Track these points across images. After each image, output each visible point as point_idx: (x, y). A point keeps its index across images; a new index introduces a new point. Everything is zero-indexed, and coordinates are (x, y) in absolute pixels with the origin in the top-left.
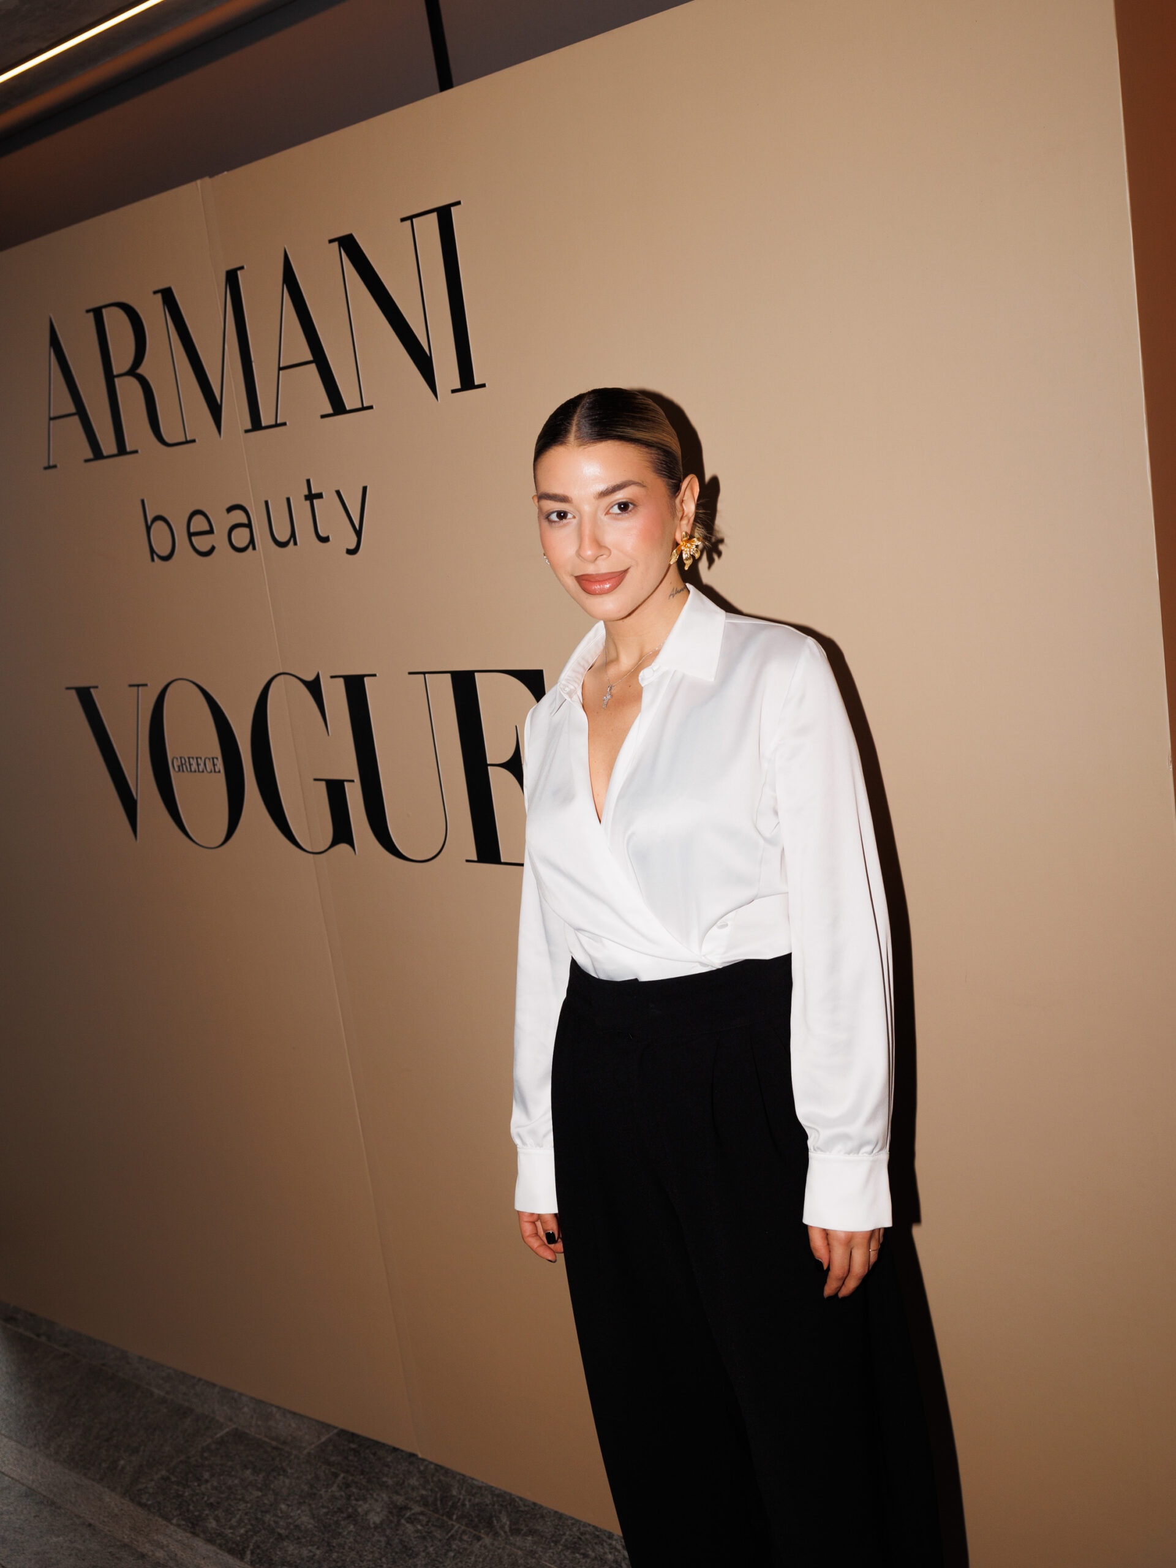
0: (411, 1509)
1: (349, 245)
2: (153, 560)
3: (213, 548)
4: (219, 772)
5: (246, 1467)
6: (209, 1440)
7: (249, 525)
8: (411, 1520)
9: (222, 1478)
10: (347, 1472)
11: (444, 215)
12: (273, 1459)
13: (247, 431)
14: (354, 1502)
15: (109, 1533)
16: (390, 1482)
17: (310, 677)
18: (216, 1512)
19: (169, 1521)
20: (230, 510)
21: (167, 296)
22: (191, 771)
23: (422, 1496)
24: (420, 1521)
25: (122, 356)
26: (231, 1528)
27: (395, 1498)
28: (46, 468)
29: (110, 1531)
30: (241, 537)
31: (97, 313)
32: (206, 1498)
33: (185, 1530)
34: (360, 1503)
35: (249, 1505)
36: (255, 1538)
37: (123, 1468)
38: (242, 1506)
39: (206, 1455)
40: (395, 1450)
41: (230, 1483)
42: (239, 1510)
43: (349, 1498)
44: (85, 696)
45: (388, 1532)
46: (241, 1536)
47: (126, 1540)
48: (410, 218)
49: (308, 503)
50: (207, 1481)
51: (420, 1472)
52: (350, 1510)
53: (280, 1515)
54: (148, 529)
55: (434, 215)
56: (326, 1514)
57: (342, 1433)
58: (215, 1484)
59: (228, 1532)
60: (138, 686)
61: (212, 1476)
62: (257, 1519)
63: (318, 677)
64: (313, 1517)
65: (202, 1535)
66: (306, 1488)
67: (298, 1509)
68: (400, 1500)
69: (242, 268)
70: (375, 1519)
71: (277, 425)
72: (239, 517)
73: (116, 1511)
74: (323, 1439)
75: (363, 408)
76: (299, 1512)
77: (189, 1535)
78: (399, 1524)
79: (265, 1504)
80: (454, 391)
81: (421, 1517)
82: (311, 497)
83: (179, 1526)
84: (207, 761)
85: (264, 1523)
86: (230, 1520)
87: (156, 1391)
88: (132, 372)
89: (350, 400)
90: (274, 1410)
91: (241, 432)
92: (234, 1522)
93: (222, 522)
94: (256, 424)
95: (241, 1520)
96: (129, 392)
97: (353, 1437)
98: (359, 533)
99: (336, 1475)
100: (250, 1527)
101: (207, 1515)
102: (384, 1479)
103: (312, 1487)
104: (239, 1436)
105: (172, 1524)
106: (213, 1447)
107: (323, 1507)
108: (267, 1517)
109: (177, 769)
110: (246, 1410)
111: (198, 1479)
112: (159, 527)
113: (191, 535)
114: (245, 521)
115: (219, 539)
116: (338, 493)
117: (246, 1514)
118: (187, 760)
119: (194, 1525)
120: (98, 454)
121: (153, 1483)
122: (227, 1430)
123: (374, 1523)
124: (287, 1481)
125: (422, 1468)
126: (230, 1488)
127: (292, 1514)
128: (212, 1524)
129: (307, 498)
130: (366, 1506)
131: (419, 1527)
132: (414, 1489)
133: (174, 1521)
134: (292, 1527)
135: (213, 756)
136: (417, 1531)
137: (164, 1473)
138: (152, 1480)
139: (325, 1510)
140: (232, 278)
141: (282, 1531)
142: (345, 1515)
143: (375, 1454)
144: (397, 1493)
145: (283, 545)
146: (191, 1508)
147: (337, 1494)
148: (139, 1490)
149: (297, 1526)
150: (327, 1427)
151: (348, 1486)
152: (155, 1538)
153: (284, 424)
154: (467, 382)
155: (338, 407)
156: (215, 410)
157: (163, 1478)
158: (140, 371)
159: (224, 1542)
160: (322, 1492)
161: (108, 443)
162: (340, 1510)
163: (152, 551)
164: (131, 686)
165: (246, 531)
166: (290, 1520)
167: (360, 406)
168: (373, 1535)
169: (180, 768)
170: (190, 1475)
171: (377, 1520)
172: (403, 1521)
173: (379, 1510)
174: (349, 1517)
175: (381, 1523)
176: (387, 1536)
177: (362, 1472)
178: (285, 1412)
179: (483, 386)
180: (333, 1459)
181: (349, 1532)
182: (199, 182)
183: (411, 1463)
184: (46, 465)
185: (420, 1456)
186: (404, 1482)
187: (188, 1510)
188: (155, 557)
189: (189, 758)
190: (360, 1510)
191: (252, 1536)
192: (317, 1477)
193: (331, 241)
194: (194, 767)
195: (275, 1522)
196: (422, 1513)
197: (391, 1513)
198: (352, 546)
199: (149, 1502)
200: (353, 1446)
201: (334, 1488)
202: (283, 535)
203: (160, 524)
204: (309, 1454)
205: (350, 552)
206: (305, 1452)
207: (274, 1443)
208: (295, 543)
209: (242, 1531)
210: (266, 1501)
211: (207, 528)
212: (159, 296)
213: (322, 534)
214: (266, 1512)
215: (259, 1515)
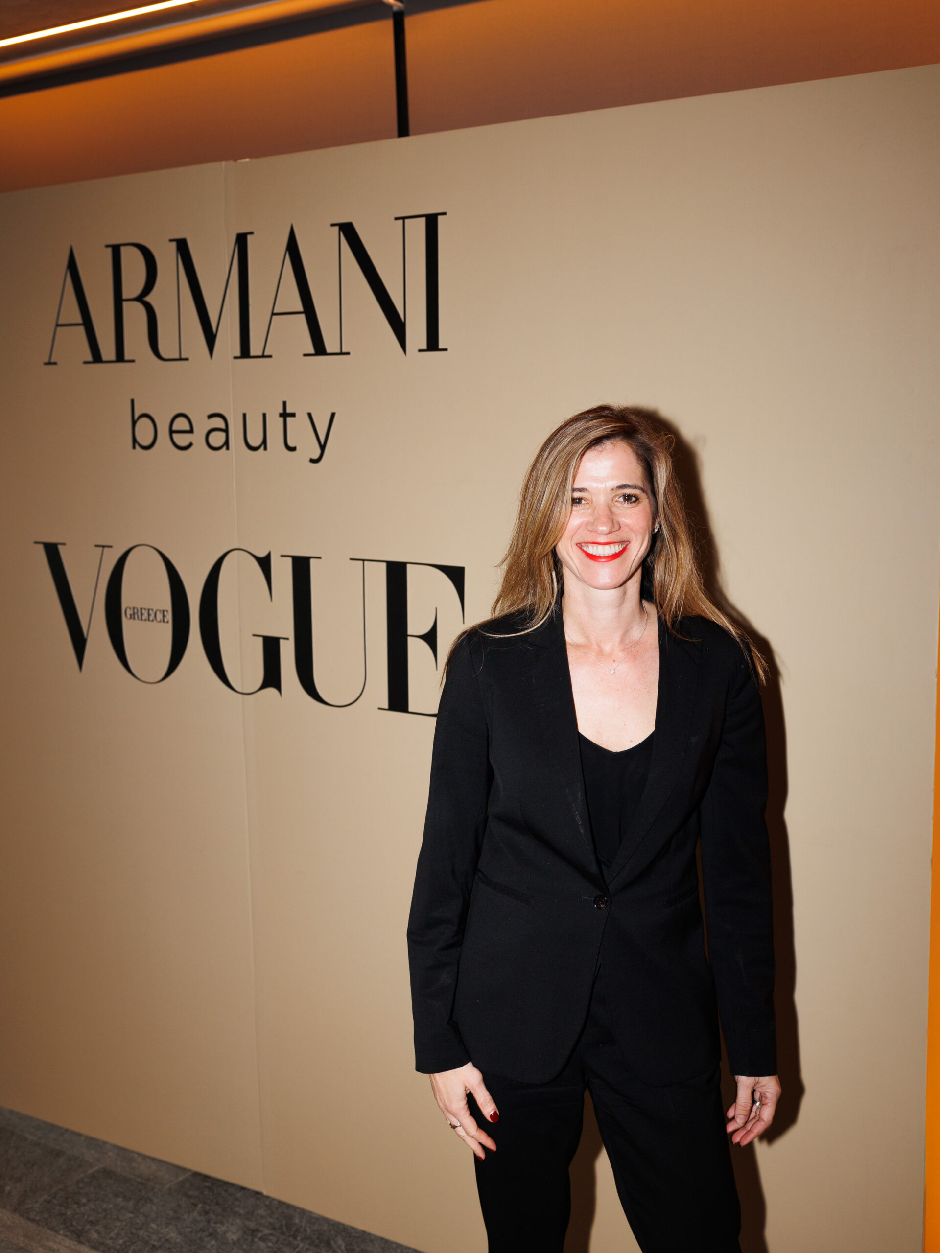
0: (261, 1231)
1: (348, 231)
2: (134, 447)
3: (190, 445)
4: (168, 622)
5: (117, 1196)
6: (82, 1175)
7: (226, 431)
8: (262, 1239)
9: (98, 1203)
10: (204, 1203)
11: (432, 222)
12: (140, 1191)
13: (235, 358)
14: (213, 1225)
15: (5, 1239)
16: (242, 1212)
17: (262, 554)
18: (97, 1227)
19: (57, 1232)
20: (210, 416)
21: (182, 246)
22: (142, 619)
23: (270, 1223)
24: (270, 1241)
25: (133, 283)
26: (111, 1239)
27: (247, 1223)
28: (46, 364)
29: (5, 1237)
30: (217, 439)
31: (116, 250)
32: (86, 1217)
33: (71, 1239)
34: (218, 1225)
35: (124, 1223)
36: (133, 1248)
37: (10, 1193)
38: (118, 1224)
39: (81, 1185)
40: (243, 1189)
41: (105, 1206)
42: (115, 1226)
43: (208, 1221)
44: (52, 552)
45: (245, 1247)
46: (121, 1245)
47: (22, 1245)
48: (404, 218)
49: (282, 419)
50: (84, 1205)
51: (266, 1205)
52: (211, 1230)
53: (152, 1231)
54: (134, 423)
55: (423, 220)
56: (191, 1232)
57: (196, 1174)
58: (93, 1207)
59: (109, 1242)
60: (104, 547)
61: (89, 1201)
62: (132, 1233)
63: (269, 556)
64: (180, 1233)
65: (87, 1243)
66: (171, 1213)
67: (166, 1228)
68: (252, 1225)
69: (252, 233)
70: (232, 1237)
71: (263, 356)
72: (219, 423)
73: (9, 1223)
74: (181, 1178)
75: (341, 353)
76: (167, 1230)
77: (76, 1243)
78: (253, 1242)
79: (137, 1223)
80: (420, 351)
81: (271, 1238)
82: (285, 415)
83: (66, 1236)
84: (158, 613)
85: (138, 1237)
86: (110, 1233)
87: (30, 1137)
88: (140, 299)
89: (331, 345)
90: (136, 1156)
91: (231, 358)
92: (112, 1235)
93: (202, 425)
94: (245, 352)
95: (118, 1235)
96: (135, 315)
97: (205, 1178)
98: (323, 447)
99: (195, 1205)
100: (126, 1239)
101: (89, 1229)
102: (237, 1209)
103: (176, 1212)
104: (108, 1173)
105: (59, 1234)
106: (86, 1180)
107: (187, 1227)
108: (141, 1233)
109: (129, 616)
110: (110, 1154)
111: (77, 1203)
112: (144, 423)
113: (172, 432)
114: (223, 426)
115: (197, 439)
116: (310, 415)
117: (123, 1229)
118: (139, 610)
119: (79, 1236)
120: (97, 357)
121: (38, 1205)
122: (96, 1168)
123: (232, 1239)
124: (154, 1208)
125: (267, 1203)
126: (105, 1210)
127: (162, 1231)
128: (95, 1236)
129: (281, 415)
130: (224, 1228)
131: (270, 1244)
132: (262, 1217)
133: (61, 1232)
134: (163, 1240)
135: (164, 609)
136: (268, 1247)
137: (46, 1197)
138: (37, 1202)
139: (189, 1230)
140: (242, 241)
141: (155, 1243)
142: (207, 1234)
143: (226, 1191)
144: (249, 1220)
145: (255, 449)
146: (74, 1223)
147: (199, 1218)
148: (27, 1209)
149: (167, 1240)
150: (184, 1170)
151: (206, 1213)
152: (47, 1244)
153: (270, 356)
154: (433, 344)
155: (320, 349)
156: (210, 338)
157: (46, 1201)
158: (148, 299)
159: (106, 1249)
160: (186, 1216)
161: (108, 350)
162: (202, 1230)
163: (135, 441)
164: (97, 546)
165: (223, 435)
166: (161, 1236)
167: (339, 351)
168: (233, 1249)
169: (132, 617)
170: (70, 1200)
171: (235, 1238)
172: (256, 1240)
173: (235, 1231)
174: (210, 1235)
175: (239, 1240)
176: (244, 1250)
177: (217, 1204)
178: (145, 1157)
179: (446, 350)
180: (191, 1193)
181: (212, 1246)
182: (224, 163)
183: (258, 1199)
184: (47, 360)
185: (265, 1193)
186: (253, 1212)
187: (72, 1225)
188: (137, 446)
189: (141, 609)
190: (219, 1230)
191: (130, 1246)
192: (179, 1206)
193: (333, 225)
194: (145, 616)
195: (148, 1236)
196: (271, 1235)
197: (245, 1233)
198: (316, 456)
199: (37, 1218)
200: (207, 1184)
201: (195, 1214)
202: (254, 441)
203: (145, 420)
204: (170, 1189)
205: (313, 461)
206: (167, 1187)
207: (139, 1180)
208: (265, 449)
209: (121, 1241)
210: (138, 1221)
211: (188, 428)
212: (174, 244)
213: (291, 444)
214: (140, 1229)
215: (134, 1231)
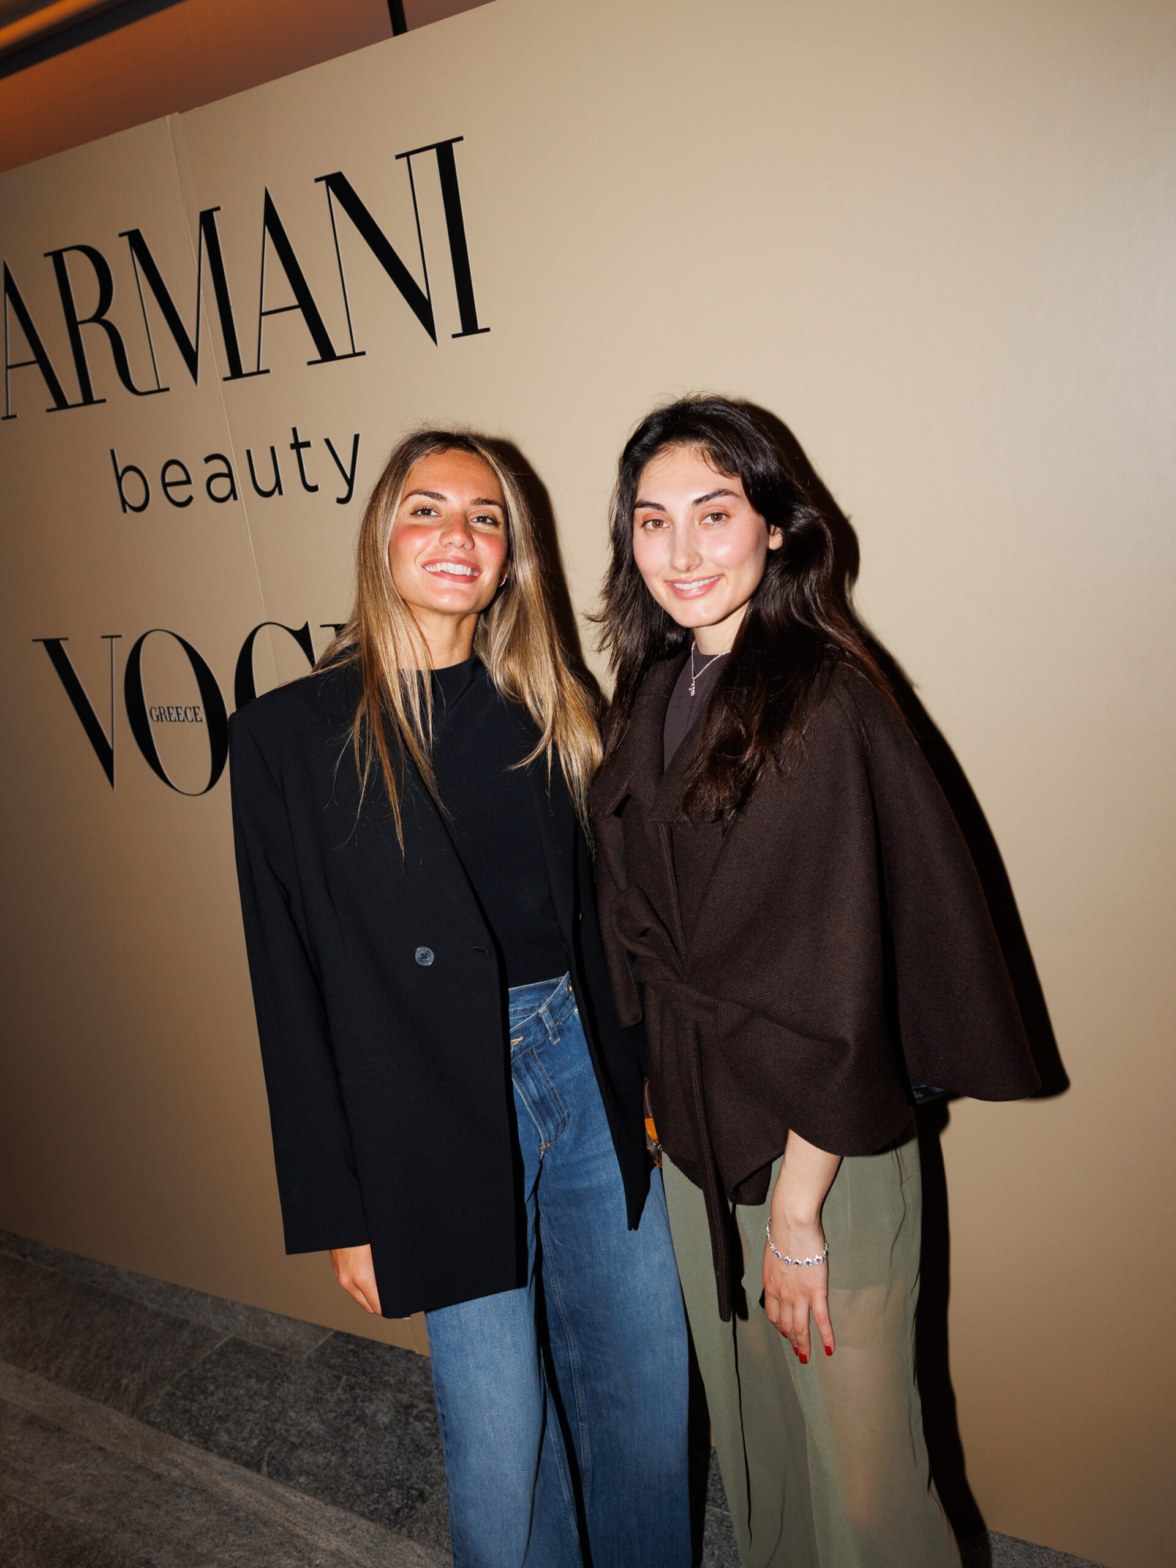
0: (417, 1407)
1: (338, 184)
2: (125, 511)
3: (190, 499)
4: (201, 721)
5: (249, 1377)
6: (209, 1352)
7: (230, 475)
8: (419, 1418)
9: (227, 1389)
10: (349, 1374)
11: (445, 152)
12: (275, 1366)
13: (225, 379)
14: (361, 1404)
15: (121, 1456)
16: (392, 1381)
17: (298, 627)
18: (227, 1425)
19: (181, 1438)
20: (208, 460)
21: (135, 239)
22: (171, 720)
23: (425, 1393)
24: (427, 1419)
25: (86, 302)
26: (243, 1440)
27: (400, 1396)
28: (4, 418)
29: (121, 1453)
30: (221, 487)
31: (57, 257)
32: (214, 1412)
33: (198, 1446)
34: (367, 1404)
35: (258, 1415)
36: (269, 1449)
37: (127, 1386)
38: (251, 1416)
39: (208, 1366)
40: (392, 1348)
41: (235, 1393)
42: (249, 1421)
43: (355, 1400)
44: (54, 648)
45: (398, 1431)
46: (255, 1447)
47: (140, 1462)
48: (407, 155)
49: (294, 451)
50: (212, 1394)
51: (420, 1368)
52: (358, 1412)
53: (290, 1423)
54: (119, 480)
55: (434, 151)
56: (336, 1418)
57: (338, 1334)
58: (221, 1396)
59: (241, 1444)
60: (112, 637)
61: (217, 1387)
62: (267, 1428)
63: (306, 626)
64: (323, 1422)
65: (216, 1450)
66: (312, 1393)
67: (307, 1416)
68: (404, 1398)
69: (218, 209)
70: (383, 1419)
71: (259, 372)
72: (219, 466)
73: (126, 1431)
74: (321, 1342)
75: (355, 354)
76: (308, 1418)
77: (203, 1451)
78: (407, 1423)
79: (273, 1413)
80: (454, 336)
81: (428, 1414)
82: (297, 446)
83: (191, 1442)
84: (188, 710)
85: (275, 1432)
86: (241, 1432)
87: (150, 1305)
88: (97, 318)
89: (340, 346)
90: (269, 1316)
91: (220, 381)
92: (245, 1434)
93: (200, 472)
94: (236, 371)
95: (252, 1432)
96: (95, 339)
97: (349, 1338)
98: (350, 482)
99: (339, 1378)
100: (261, 1437)
101: (217, 1429)
102: (386, 1378)
103: (317, 1391)
104: (238, 1345)
105: (184, 1441)
106: (214, 1358)
107: (331, 1411)
108: (278, 1426)
109: (155, 719)
110: (241, 1317)
111: (204, 1392)
112: (131, 478)
113: (165, 485)
114: (226, 471)
115: (197, 488)
116: (327, 441)
117: (257, 1424)
118: (166, 710)
119: (206, 1440)
120: (61, 403)
121: (159, 1400)
122: (225, 1340)
123: (383, 1423)
124: (292, 1387)
125: (421, 1364)
126: (236, 1399)
127: (302, 1421)
128: (224, 1438)
129: (293, 446)
130: (373, 1407)
131: (428, 1425)
132: (416, 1385)
133: (186, 1437)
134: (303, 1434)
135: (195, 705)
136: (426, 1429)
137: (168, 1388)
138: (157, 1396)
139: (333, 1414)
140: (207, 219)
141: (295, 1440)
142: (354, 1418)
143: (373, 1354)
144: (401, 1392)
145: (269, 494)
146: (201, 1422)
147: (344, 1397)
148: (147, 1408)
149: (308, 1433)
150: (323, 1329)
151: (352, 1388)
152: (169, 1456)
153: (267, 371)
154: (470, 325)
155: (327, 353)
156: (191, 358)
157: (168, 1394)
158: (106, 317)
159: (238, 1455)
160: (328, 1396)
161: (72, 392)
162: (348, 1413)
163: (124, 502)
164: (103, 637)
165: (228, 480)
166: (300, 1428)
167: (351, 352)
168: (385, 1436)
169: (159, 718)
170: (195, 1389)
171: (386, 1420)
172: (411, 1420)
173: (386, 1410)
174: (358, 1419)
175: (391, 1422)
176: (398, 1436)
177: (364, 1373)
178: (279, 1318)
179: (488, 330)
180: (333, 1361)
181: (361, 1435)
182: (167, 117)
183: (410, 1360)
184: (5, 415)
185: (417, 1352)
186: (405, 1379)
187: (198, 1425)
188: (127, 507)
189: (168, 708)
190: (367, 1411)
191: (265, 1447)
192: (320, 1381)
193: (317, 180)
194: (174, 716)
195: (286, 1430)
196: (428, 1410)
197: (398, 1412)
198: (343, 495)
199: (158, 1420)
200: (351, 1347)
201: (339, 1391)
202: (267, 485)
203: (131, 474)
204: (309, 1358)
205: (341, 501)
206: (305, 1357)
207: (273, 1350)
208: (281, 493)
209: (255, 1442)
210: (274, 1410)
211: (184, 478)
212: (126, 238)
213: (310, 483)
214: (276, 1421)
215: (269, 1424)
